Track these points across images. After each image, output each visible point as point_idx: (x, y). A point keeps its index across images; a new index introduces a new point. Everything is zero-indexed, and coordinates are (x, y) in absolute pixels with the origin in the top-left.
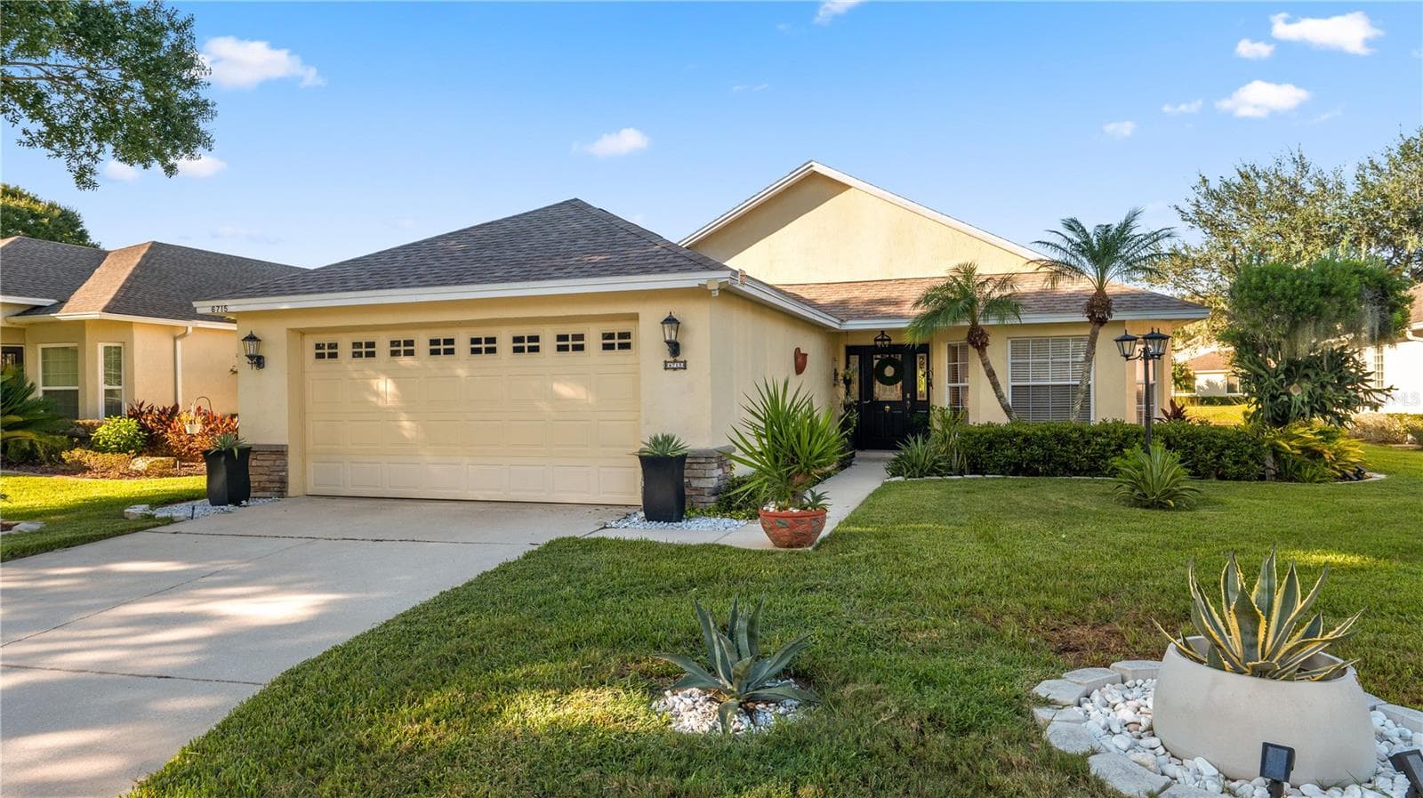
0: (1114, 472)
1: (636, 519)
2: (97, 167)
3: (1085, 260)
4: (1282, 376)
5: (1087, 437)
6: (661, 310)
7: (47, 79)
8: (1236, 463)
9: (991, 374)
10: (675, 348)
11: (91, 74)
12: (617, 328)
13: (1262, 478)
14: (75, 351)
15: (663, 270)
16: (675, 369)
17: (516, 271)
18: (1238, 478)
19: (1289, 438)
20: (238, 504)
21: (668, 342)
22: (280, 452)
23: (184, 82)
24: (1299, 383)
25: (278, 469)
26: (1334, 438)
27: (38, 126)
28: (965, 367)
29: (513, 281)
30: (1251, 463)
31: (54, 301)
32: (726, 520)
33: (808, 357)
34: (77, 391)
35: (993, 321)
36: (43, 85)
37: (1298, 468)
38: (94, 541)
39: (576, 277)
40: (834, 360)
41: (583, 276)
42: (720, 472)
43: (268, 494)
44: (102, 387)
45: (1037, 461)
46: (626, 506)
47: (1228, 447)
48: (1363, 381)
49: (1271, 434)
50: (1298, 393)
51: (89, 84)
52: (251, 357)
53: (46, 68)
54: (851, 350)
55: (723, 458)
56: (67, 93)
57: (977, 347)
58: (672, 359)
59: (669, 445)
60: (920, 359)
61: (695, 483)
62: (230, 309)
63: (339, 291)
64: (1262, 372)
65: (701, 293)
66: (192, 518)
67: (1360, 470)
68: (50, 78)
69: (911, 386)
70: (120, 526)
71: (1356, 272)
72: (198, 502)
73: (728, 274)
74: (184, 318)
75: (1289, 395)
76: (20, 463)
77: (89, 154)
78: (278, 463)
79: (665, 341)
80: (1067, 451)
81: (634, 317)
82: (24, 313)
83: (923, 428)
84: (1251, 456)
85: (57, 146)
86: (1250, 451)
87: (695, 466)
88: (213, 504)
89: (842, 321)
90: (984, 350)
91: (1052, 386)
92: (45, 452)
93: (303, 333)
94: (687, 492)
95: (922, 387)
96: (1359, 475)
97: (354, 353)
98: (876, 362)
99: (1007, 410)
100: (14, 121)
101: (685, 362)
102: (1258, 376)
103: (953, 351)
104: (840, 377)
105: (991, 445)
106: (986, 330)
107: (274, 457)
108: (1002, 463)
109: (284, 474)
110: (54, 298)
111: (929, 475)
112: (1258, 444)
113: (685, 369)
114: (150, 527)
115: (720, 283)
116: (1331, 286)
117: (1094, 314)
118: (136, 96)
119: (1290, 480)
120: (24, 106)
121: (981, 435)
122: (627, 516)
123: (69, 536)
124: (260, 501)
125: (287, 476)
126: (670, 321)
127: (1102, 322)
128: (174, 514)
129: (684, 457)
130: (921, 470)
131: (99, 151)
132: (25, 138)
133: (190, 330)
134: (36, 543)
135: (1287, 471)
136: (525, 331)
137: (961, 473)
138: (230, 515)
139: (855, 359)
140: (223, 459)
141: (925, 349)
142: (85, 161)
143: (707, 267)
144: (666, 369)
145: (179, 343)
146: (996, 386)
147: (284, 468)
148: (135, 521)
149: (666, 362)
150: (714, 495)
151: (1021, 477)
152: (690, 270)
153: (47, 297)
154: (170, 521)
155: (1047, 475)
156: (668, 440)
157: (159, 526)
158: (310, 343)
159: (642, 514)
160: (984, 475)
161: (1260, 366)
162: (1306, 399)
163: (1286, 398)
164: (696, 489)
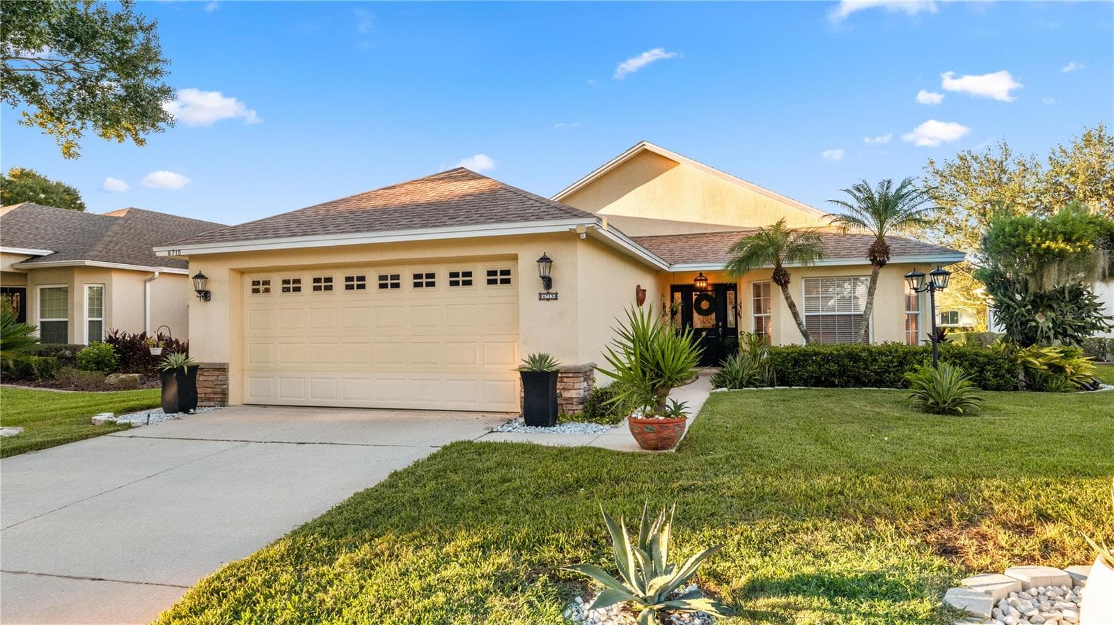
0: (906, 385)
1: (517, 424)
2: (81, 142)
3: (868, 215)
4: (1029, 307)
5: (874, 355)
6: (536, 252)
7: (41, 70)
8: (995, 376)
9: (792, 306)
10: (548, 282)
11: (77, 66)
12: (499, 266)
13: (1016, 389)
14: (65, 291)
15: (539, 218)
16: (548, 300)
17: (417, 220)
18: (998, 388)
19: (1037, 356)
20: (186, 411)
21: (543, 278)
22: (222, 369)
23: (150, 72)
24: (1043, 312)
25: (220, 383)
26: (1072, 357)
27: (34, 109)
28: (767, 301)
29: (414, 228)
30: (1008, 376)
31: (51, 252)
32: (593, 425)
33: (647, 292)
34: (67, 322)
35: (796, 264)
36: (39, 76)
37: (1046, 381)
38: (62, 444)
39: (466, 224)
40: (663, 296)
41: (472, 224)
42: (585, 384)
43: (212, 404)
44: (86, 319)
45: (834, 376)
46: (507, 413)
47: (989, 364)
48: (1095, 310)
49: (1023, 353)
50: (1042, 321)
51: (75, 75)
52: (199, 292)
53: (39, 62)
54: (675, 288)
55: (586, 373)
56: (59, 83)
57: (781, 285)
58: (546, 291)
59: (545, 362)
60: (730, 294)
61: (566, 394)
62: (183, 253)
63: (271, 238)
64: (1012, 304)
65: (570, 237)
66: (147, 424)
67: (1095, 382)
68: (44, 69)
69: (722, 317)
70: (85, 431)
71: (1090, 223)
72: (155, 410)
73: (594, 220)
74: (153, 265)
75: (1036, 321)
76: (19, 379)
77: (74, 131)
78: (220, 378)
79: (541, 277)
80: (858, 367)
81: (514, 258)
82: (27, 261)
83: (735, 348)
84: (1008, 371)
85: (50, 125)
86: (1006, 366)
87: (565, 380)
88: (166, 412)
89: (670, 264)
90: (786, 287)
91: (838, 315)
92: (38, 370)
93: (242, 272)
94: (559, 401)
95: (731, 318)
96: (1095, 386)
97: (284, 288)
98: (694, 297)
99: (805, 335)
100: (14, 105)
101: (556, 294)
102: (1008, 307)
103: (757, 288)
104: (668, 309)
105: (796, 362)
106: (788, 271)
107: (217, 373)
108: (805, 377)
109: (225, 387)
110: (51, 249)
111: (747, 387)
112: (1013, 361)
113: (556, 299)
114: (111, 432)
115: (587, 228)
116: (1072, 233)
117: (875, 258)
118: (113, 86)
119: (1041, 390)
120: (23, 92)
121: (788, 354)
122: (509, 422)
123: (40, 440)
124: (206, 409)
125: (227, 389)
126: (545, 260)
127: (882, 264)
128: (133, 421)
129: (557, 372)
130: (741, 383)
131: (82, 128)
132: (25, 119)
133: (157, 274)
134: (11, 446)
135: (1037, 383)
136: (424, 270)
137: (772, 385)
138: (180, 421)
139: (678, 295)
140: (175, 375)
141: (734, 287)
142: (71, 137)
143: (576, 215)
144: (540, 299)
145: (148, 285)
146: (796, 315)
147: (225, 382)
148: (100, 426)
149: (540, 294)
150: (581, 404)
151: (820, 388)
152: (561, 218)
153: (45, 249)
154: (129, 426)
155: (842, 386)
156: (543, 358)
157: (119, 430)
158: (248, 281)
159: (522, 420)
160: (790, 386)
161: (1011, 299)
162: (1051, 325)
163: (1034, 324)
164: (566, 399)
